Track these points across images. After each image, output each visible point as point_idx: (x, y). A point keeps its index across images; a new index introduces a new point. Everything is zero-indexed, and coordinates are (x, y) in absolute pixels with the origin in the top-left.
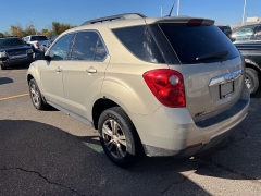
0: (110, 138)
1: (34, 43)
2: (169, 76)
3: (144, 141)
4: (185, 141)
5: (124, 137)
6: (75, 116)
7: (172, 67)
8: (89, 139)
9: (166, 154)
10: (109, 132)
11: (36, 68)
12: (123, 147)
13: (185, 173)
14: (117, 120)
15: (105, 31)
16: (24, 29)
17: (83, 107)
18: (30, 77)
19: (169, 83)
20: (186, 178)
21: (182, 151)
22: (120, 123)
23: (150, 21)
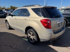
0: (30, 37)
2: (47, 21)
3: (40, 37)
4: (51, 37)
5: (34, 36)
6: (20, 31)
7: (48, 19)
8: (23, 37)
10: (30, 35)
11: (8, 18)
12: (34, 39)
13: (50, 46)
14: (32, 32)
15: (29, 9)
17: (22, 29)
20: (50, 47)
21: (50, 40)
23: (42, 7)
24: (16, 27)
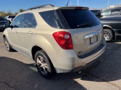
1: (10, 19)
2: (64, 35)
3: (55, 66)
4: (73, 65)
5: (46, 64)
6: (25, 54)
7: (66, 30)
8: (32, 65)
9: (65, 72)
10: (40, 62)
12: (46, 69)
13: (76, 80)
14: (42, 56)
15: (36, 13)
16: (6, 13)
18: (4, 36)
19: (64, 38)
20: (76, 82)
21: (72, 70)
22: (44, 57)
23: (56, 8)
24: (19, 46)
